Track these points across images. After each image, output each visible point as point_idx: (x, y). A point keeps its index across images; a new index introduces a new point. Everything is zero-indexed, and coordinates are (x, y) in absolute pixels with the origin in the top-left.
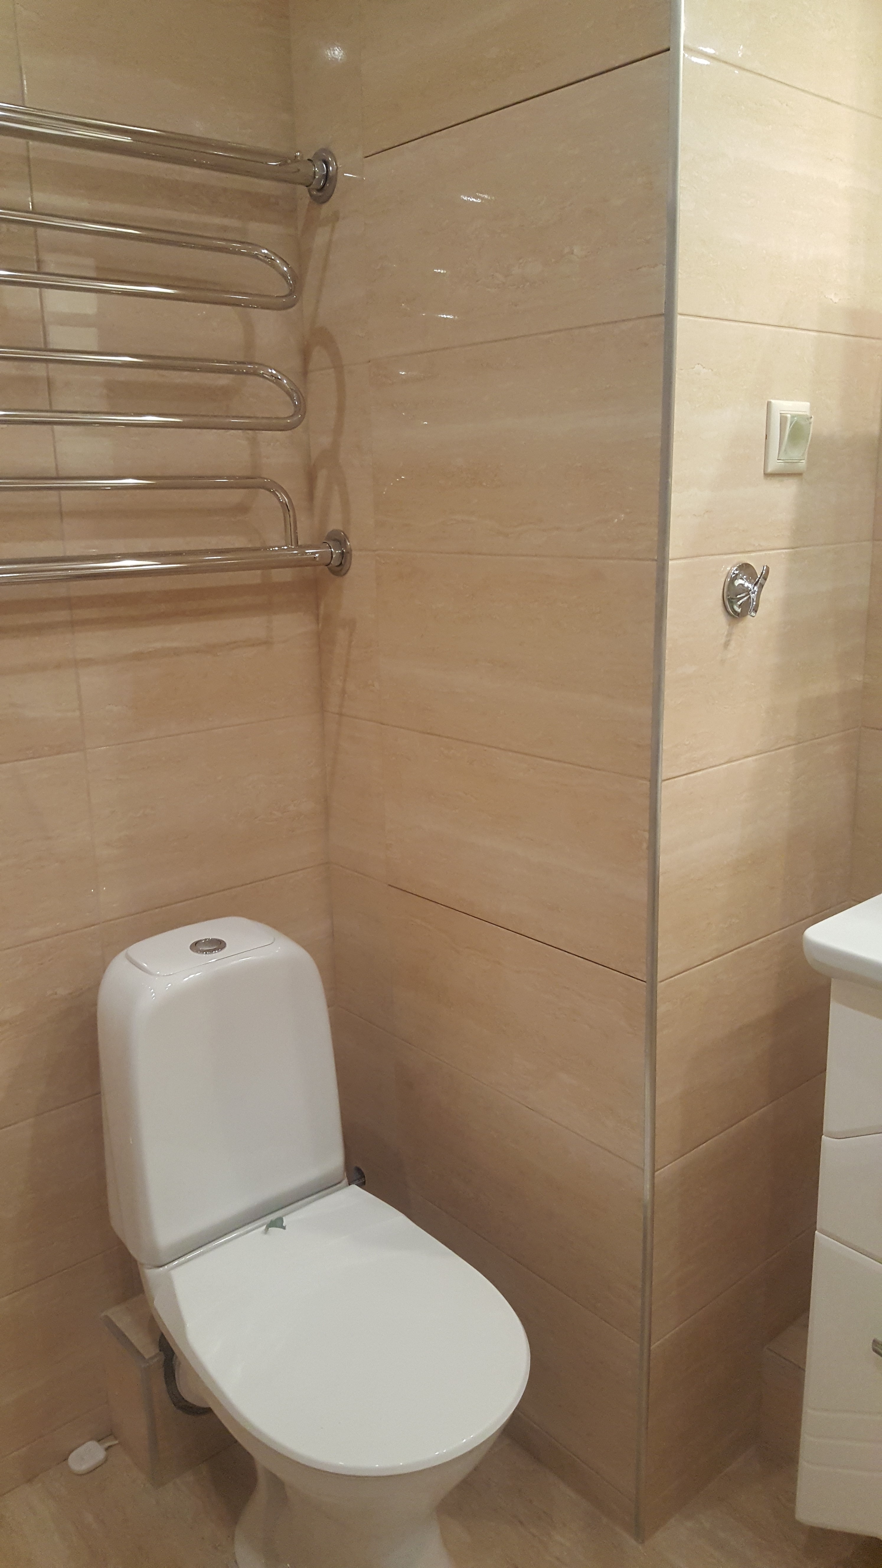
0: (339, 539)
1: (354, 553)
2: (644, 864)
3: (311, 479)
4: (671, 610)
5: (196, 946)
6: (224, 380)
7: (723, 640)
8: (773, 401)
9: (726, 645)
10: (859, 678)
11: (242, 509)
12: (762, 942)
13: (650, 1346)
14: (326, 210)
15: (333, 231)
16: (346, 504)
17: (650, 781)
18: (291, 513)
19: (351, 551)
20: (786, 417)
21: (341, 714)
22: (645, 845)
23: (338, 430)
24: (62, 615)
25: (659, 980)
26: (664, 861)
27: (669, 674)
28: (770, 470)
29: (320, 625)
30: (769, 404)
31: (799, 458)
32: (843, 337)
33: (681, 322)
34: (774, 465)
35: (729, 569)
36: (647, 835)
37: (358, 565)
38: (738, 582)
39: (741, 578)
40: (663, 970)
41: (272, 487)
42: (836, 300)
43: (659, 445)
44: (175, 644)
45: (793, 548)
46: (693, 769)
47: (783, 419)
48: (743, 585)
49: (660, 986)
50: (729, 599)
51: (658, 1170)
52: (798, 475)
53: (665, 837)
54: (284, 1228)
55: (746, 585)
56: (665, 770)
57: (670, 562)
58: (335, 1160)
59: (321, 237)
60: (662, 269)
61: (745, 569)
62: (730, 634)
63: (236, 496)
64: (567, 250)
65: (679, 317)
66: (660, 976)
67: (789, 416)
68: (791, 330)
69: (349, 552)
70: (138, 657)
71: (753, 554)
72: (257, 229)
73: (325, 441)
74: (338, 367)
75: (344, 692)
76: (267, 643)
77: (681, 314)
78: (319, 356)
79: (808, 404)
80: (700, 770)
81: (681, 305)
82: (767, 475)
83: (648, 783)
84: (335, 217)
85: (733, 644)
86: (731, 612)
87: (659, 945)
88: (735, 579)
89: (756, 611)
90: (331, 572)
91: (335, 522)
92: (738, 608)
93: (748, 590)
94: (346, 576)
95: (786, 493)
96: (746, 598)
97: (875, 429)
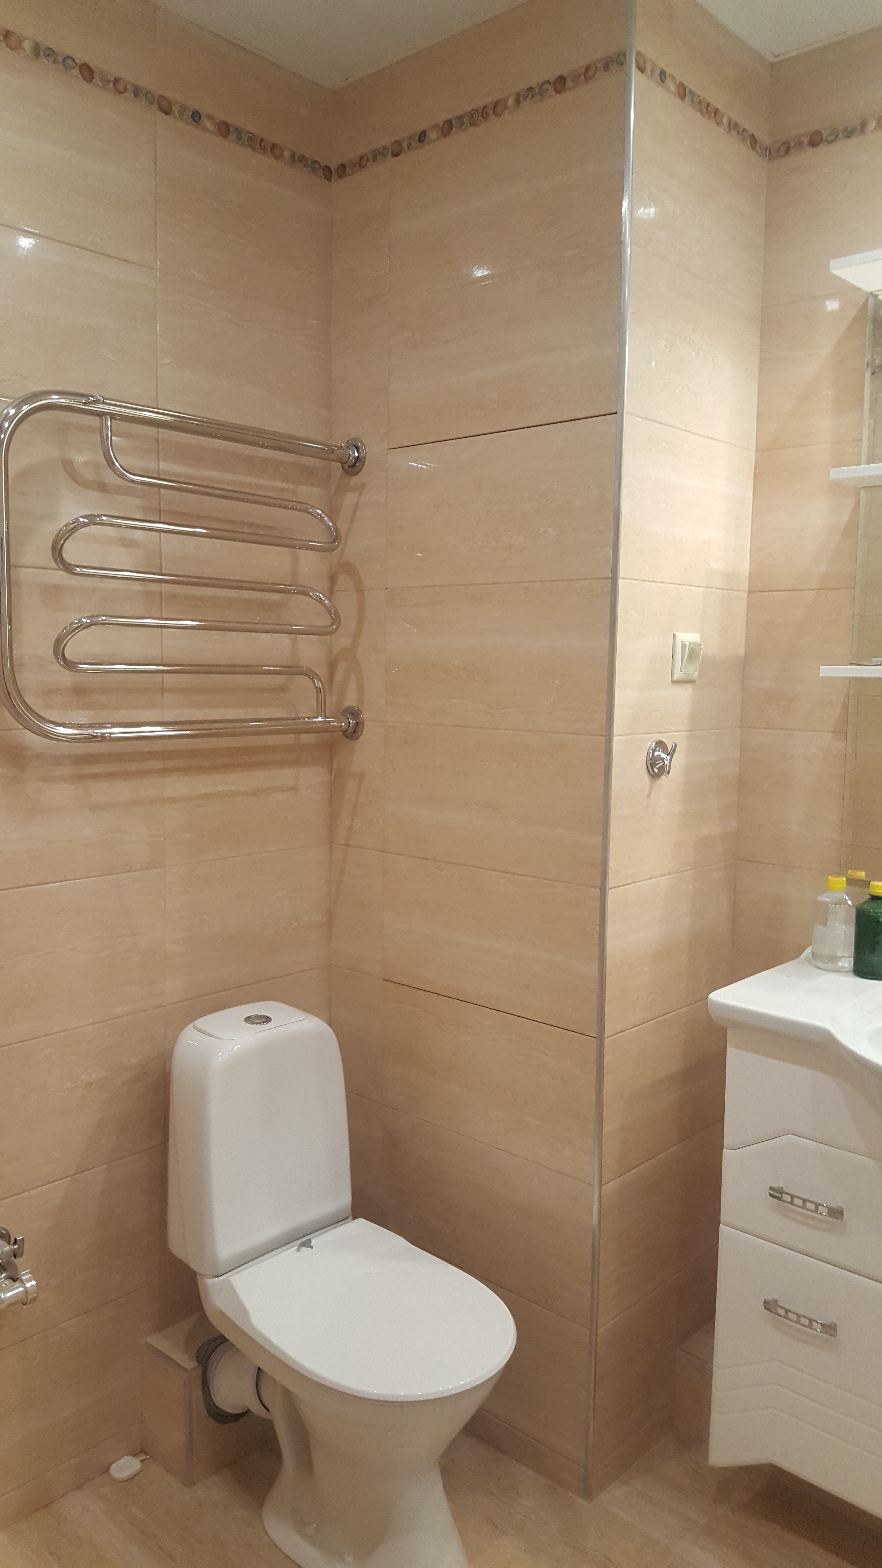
0: (354, 713)
1: (365, 723)
2: (596, 950)
3: (332, 668)
4: (615, 770)
5: (248, 1019)
6: (276, 598)
7: (646, 793)
8: (677, 634)
9: (649, 795)
10: (735, 824)
11: (283, 689)
13: (597, 1330)
14: (355, 480)
15: (360, 496)
16: (361, 687)
17: (600, 889)
18: (322, 694)
19: (363, 721)
20: (686, 645)
21: (347, 845)
22: (596, 936)
23: (357, 635)
24: (158, 764)
25: (605, 1037)
26: (612, 947)
27: (614, 814)
28: (675, 678)
29: (333, 777)
30: (674, 635)
31: (694, 671)
32: (721, 591)
33: (621, 583)
34: (678, 675)
35: (650, 743)
36: (598, 928)
37: (367, 733)
38: (656, 753)
39: (659, 751)
40: (609, 1029)
41: (309, 674)
42: (716, 567)
43: (606, 661)
44: (232, 788)
45: (689, 732)
46: (628, 882)
47: (684, 646)
48: (660, 756)
49: (607, 1040)
50: (650, 764)
51: (604, 1185)
52: (692, 682)
53: (610, 931)
54: (312, 1247)
56: (611, 881)
57: (615, 738)
58: (345, 1199)
59: (350, 499)
60: (609, 549)
61: (660, 744)
62: (651, 788)
63: (280, 679)
64: (543, 530)
65: (620, 580)
66: (607, 1033)
67: (687, 644)
68: (688, 587)
69: (362, 723)
70: (206, 796)
71: (665, 734)
72: (305, 494)
73: (346, 642)
74: (360, 591)
75: (351, 828)
76: (295, 789)
77: (622, 578)
78: (343, 581)
79: (698, 635)
80: (633, 883)
81: (622, 573)
82: (674, 682)
83: (599, 890)
84: (363, 487)
85: (653, 795)
86: (652, 773)
87: (606, 1010)
88: (654, 751)
89: (668, 773)
90: (347, 737)
91: (351, 700)
92: (656, 771)
93: (663, 759)
94: (359, 740)
95: (685, 694)
96: (662, 764)
97: (741, 651)
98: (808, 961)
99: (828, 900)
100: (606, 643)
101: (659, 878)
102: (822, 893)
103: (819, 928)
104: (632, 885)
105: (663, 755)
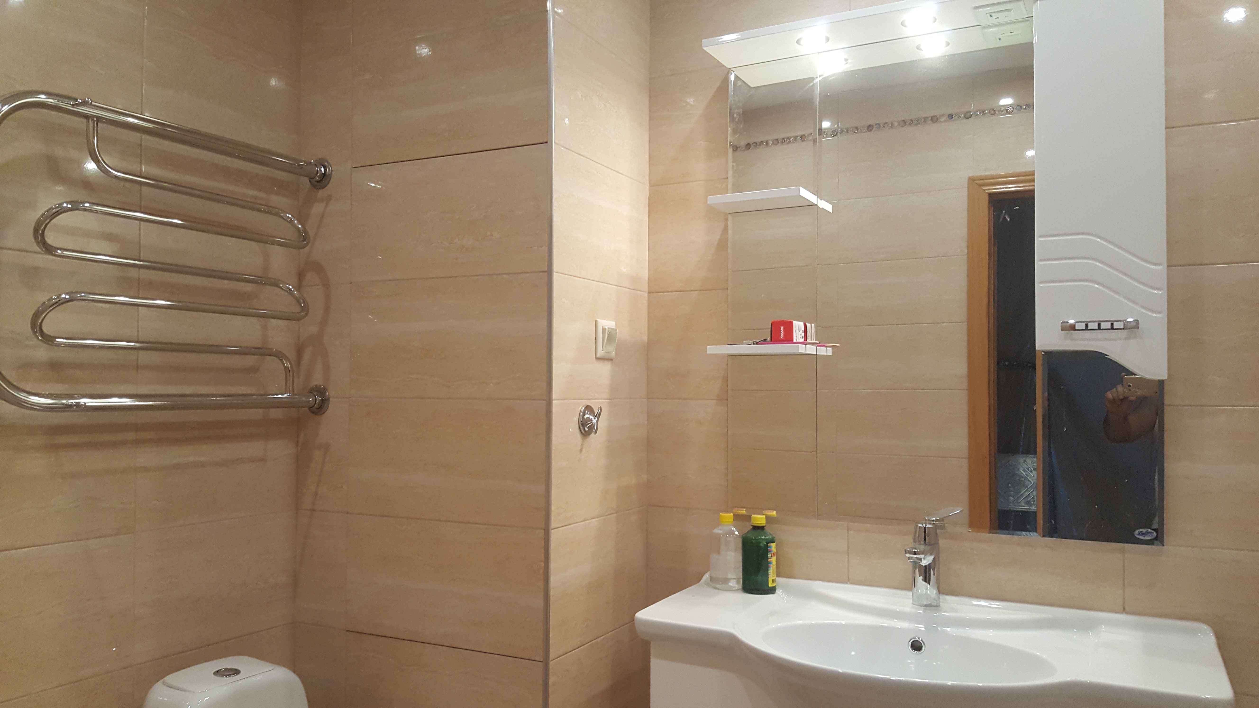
0: (321, 391)
1: (331, 399)
2: (541, 584)
3: (299, 352)
4: (554, 428)
5: (218, 673)
6: (248, 288)
7: (579, 448)
8: (598, 320)
9: (581, 450)
10: (646, 477)
11: (254, 370)
12: (604, 639)
14: (321, 193)
15: (326, 206)
16: (327, 368)
17: (544, 530)
18: (291, 372)
19: (329, 398)
20: (605, 329)
22: (541, 571)
23: (324, 323)
25: (550, 659)
26: (554, 581)
27: (554, 465)
28: (598, 356)
29: (299, 449)
30: (596, 321)
31: (612, 351)
32: (629, 290)
33: (555, 276)
34: (600, 353)
35: (581, 408)
36: (542, 564)
37: (333, 408)
38: (586, 416)
39: (588, 414)
40: (552, 653)
41: (279, 355)
42: (624, 270)
43: (545, 338)
44: (202, 459)
45: (610, 399)
46: (567, 524)
47: (604, 329)
48: (589, 417)
49: (551, 663)
50: (582, 424)
52: (611, 360)
53: (553, 566)
55: (590, 418)
56: (553, 524)
57: (553, 401)
59: (317, 209)
60: (545, 249)
61: (589, 408)
62: (582, 445)
65: (555, 273)
66: (551, 656)
67: (607, 328)
68: (605, 284)
70: (178, 466)
71: (592, 401)
72: (276, 200)
73: (313, 329)
74: (326, 285)
75: (316, 494)
76: (263, 460)
78: (311, 277)
79: (614, 323)
80: (570, 524)
81: (555, 268)
82: (597, 359)
84: (329, 199)
85: (584, 450)
86: (583, 431)
87: (551, 636)
88: (584, 415)
89: (596, 432)
90: (313, 412)
91: (317, 380)
92: (587, 429)
93: (591, 420)
94: (324, 415)
95: (606, 369)
96: (591, 424)
97: (645, 338)
98: (706, 584)
99: (721, 532)
100: (545, 324)
101: (590, 521)
102: (715, 528)
103: (714, 557)
104: (570, 526)
105: (591, 417)
